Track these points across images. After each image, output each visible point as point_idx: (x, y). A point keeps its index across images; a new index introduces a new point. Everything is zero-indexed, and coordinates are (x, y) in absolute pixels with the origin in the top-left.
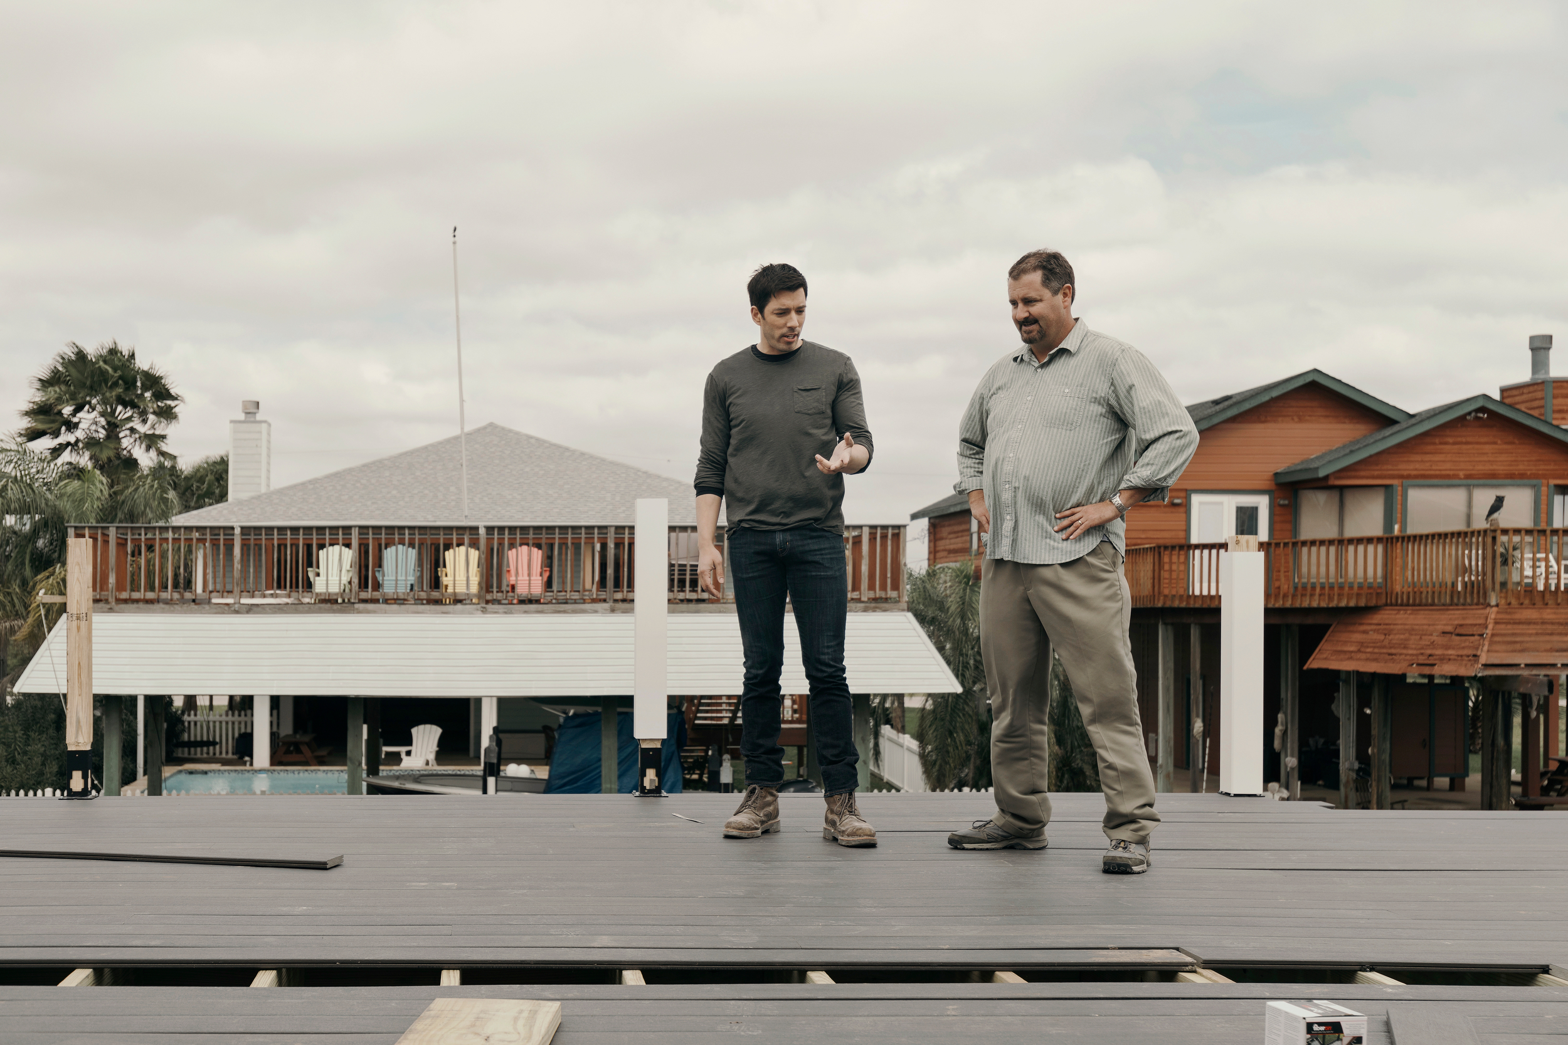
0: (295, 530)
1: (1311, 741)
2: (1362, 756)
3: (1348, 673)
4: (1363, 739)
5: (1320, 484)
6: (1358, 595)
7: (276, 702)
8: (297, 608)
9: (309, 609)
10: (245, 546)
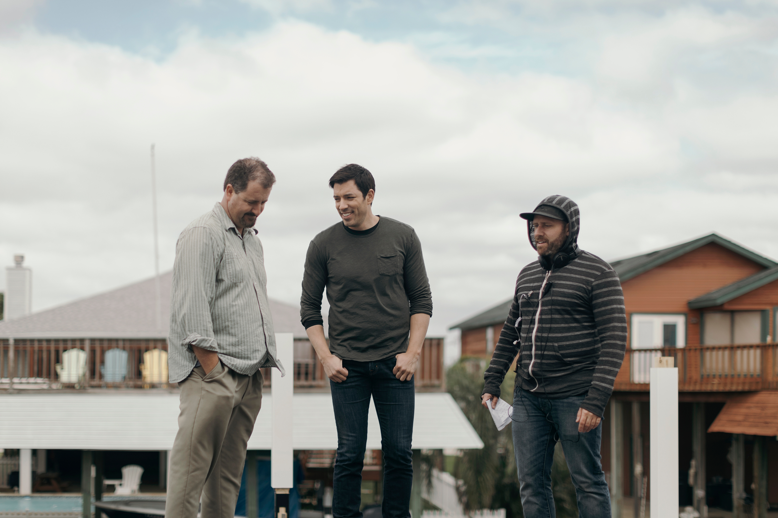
0: (48, 341)
1: (714, 479)
2: (748, 489)
3: (738, 435)
4: (748, 478)
5: (718, 309)
6: (744, 383)
7: (35, 452)
8: (49, 391)
9: (57, 392)
10: (17, 351)
